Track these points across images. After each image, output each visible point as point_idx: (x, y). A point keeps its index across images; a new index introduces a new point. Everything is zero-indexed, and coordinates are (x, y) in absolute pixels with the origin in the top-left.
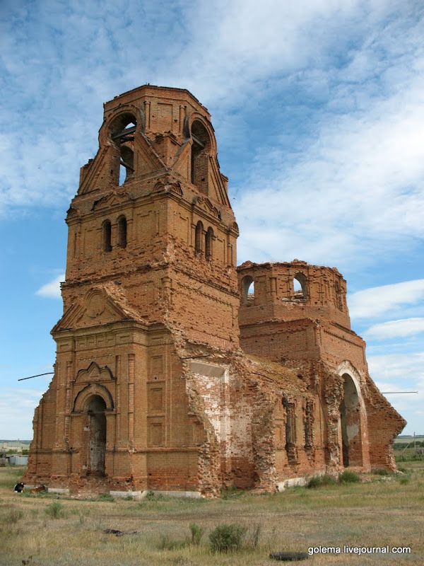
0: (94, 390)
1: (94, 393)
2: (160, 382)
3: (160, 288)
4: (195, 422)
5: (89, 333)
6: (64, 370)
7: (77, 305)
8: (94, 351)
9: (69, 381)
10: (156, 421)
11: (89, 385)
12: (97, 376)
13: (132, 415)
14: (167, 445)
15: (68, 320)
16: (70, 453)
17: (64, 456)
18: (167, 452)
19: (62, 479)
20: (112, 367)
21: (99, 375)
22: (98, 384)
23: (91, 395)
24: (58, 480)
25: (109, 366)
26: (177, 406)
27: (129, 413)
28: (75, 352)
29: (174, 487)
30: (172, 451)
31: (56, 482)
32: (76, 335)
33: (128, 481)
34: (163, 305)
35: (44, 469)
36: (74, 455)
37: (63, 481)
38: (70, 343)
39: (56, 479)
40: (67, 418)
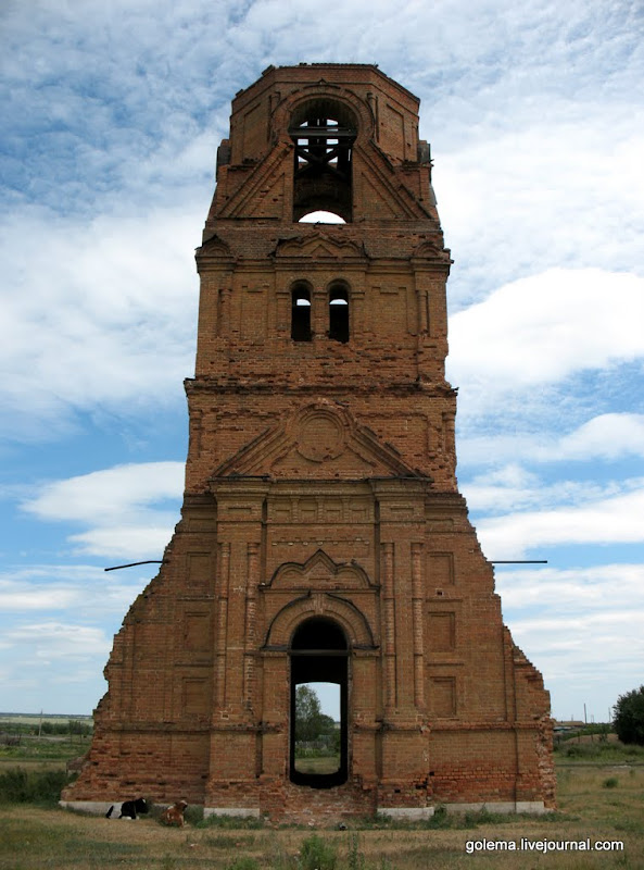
0: (318, 606)
1: (321, 611)
2: (449, 601)
3: (439, 430)
4: (527, 677)
5: (309, 491)
6: (243, 560)
7: (279, 431)
8: (316, 528)
9: (253, 582)
10: (442, 672)
11: (308, 595)
12: (328, 580)
13: (421, 659)
14: (465, 718)
15: (253, 459)
16: (259, 734)
17: (246, 739)
18: (469, 730)
19: (242, 788)
20: (368, 564)
21: (332, 576)
22: (332, 595)
23: (311, 615)
24: (234, 788)
25: (358, 561)
26: (485, 647)
27: (416, 655)
28: (266, 525)
29: (487, 794)
30: (481, 729)
31: (225, 795)
32: (274, 491)
33: (418, 787)
34: (446, 460)
35: (143, 765)
36: (266, 737)
37: (247, 791)
38: (258, 506)
39: (226, 787)
40: (249, 661)
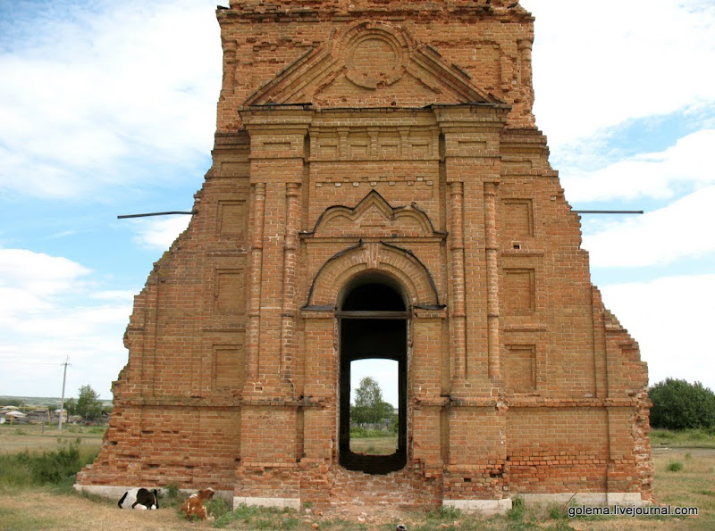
0: (372, 258)
1: (375, 264)
2: (528, 256)
3: (514, 60)
4: (621, 346)
5: (360, 122)
6: (280, 203)
7: (324, 54)
8: (369, 166)
9: (292, 230)
10: (520, 339)
11: (359, 244)
12: (383, 226)
13: (496, 320)
14: (548, 394)
15: (292, 86)
16: (300, 409)
17: (283, 416)
18: (552, 408)
19: (279, 474)
20: (432, 208)
21: (387, 223)
22: (387, 244)
23: (362, 268)
24: (269, 474)
25: (420, 204)
26: (569, 310)
27: (490, 317)
28: (309, 163)
29: (572, 483)
30: (567, 407)
31: (260, 482)
32: (318, 122)
33: (493, 475)
34: (522, 94)
35: (168, 445)
36: (308, 414)
37: (285, 478)
38: (298, 140)
39: (260, 472)
40: (287, 323)
